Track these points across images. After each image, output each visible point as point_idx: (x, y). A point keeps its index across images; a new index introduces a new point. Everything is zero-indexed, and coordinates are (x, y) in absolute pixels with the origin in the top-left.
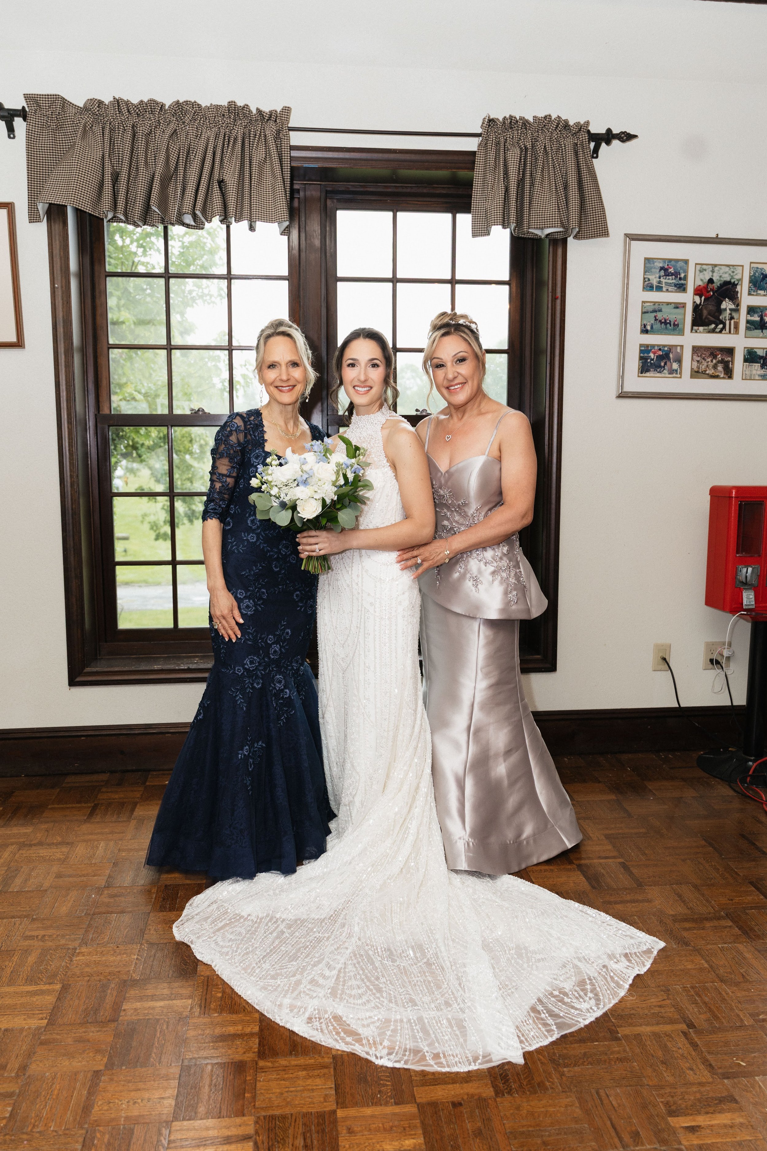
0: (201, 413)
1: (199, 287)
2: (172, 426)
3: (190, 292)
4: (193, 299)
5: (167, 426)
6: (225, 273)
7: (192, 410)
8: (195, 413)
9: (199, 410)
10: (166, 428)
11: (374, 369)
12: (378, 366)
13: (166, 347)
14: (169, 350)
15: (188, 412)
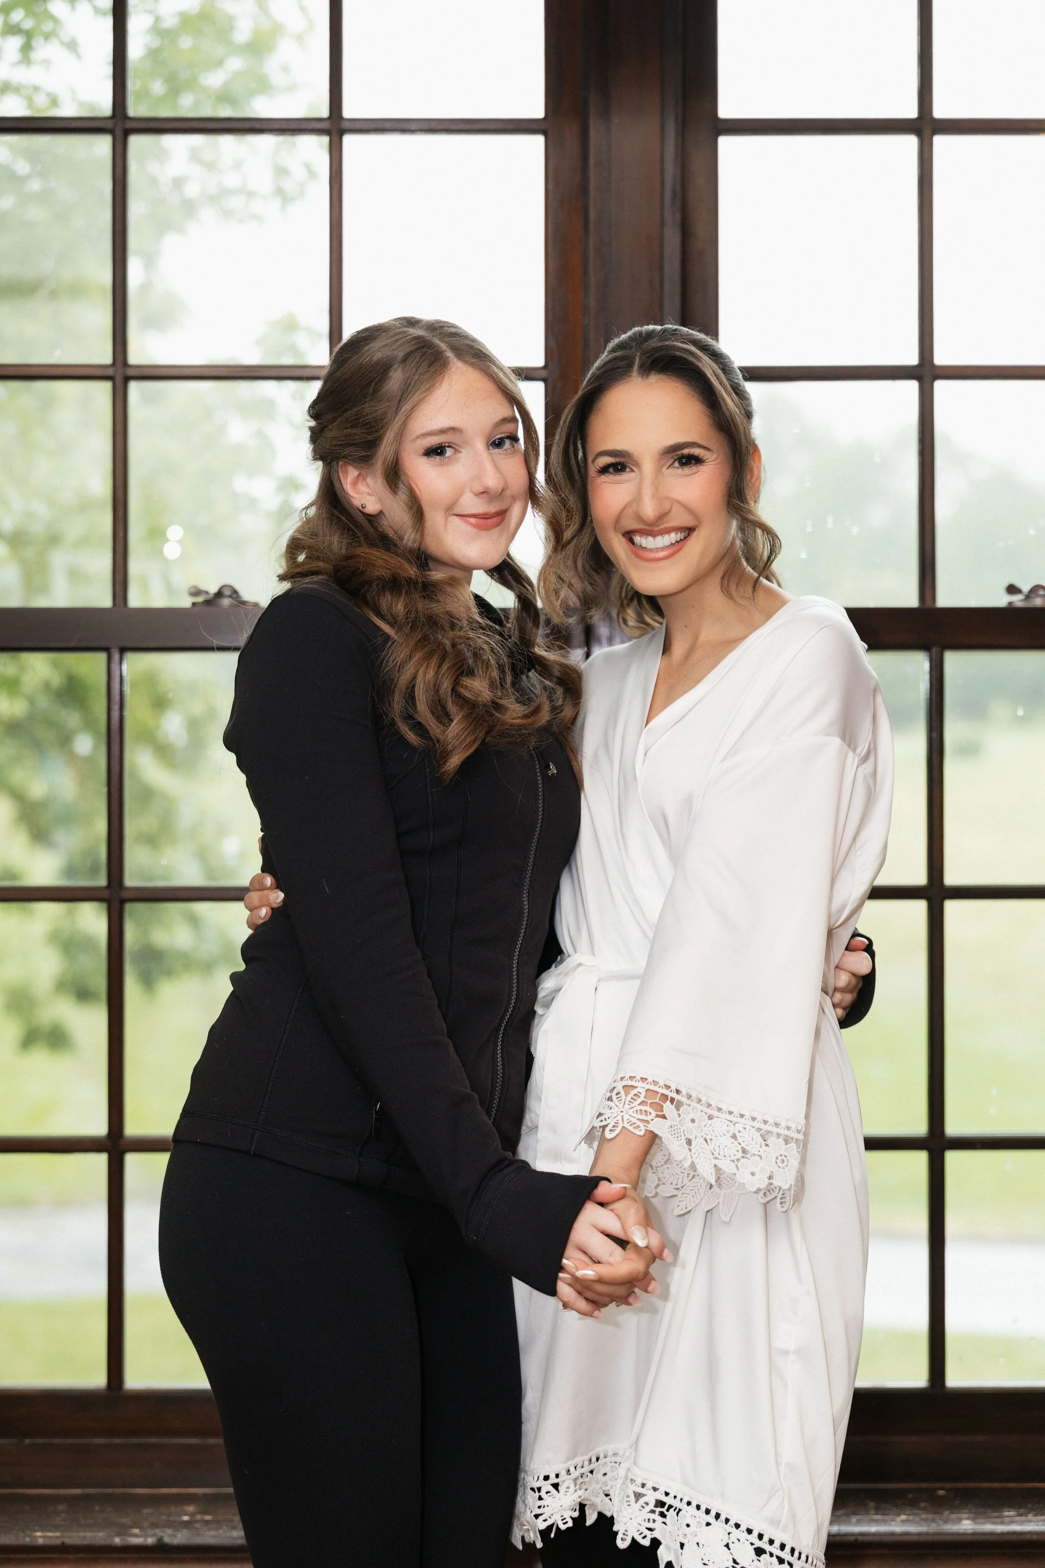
0: (226, 602)
1: (210, 166)
2: (123, 650)
3: (178, 183)
4: (189, 208)
5: (107, 650)
6: (324, 113)
7: (196, 592)
8: (208, 603)
9: (219, 594)
10: (102, 657)
11: (687, 470)
12: (697, 460)
13: (110, 372)
14: (119, 380)
15: (186, 602)
